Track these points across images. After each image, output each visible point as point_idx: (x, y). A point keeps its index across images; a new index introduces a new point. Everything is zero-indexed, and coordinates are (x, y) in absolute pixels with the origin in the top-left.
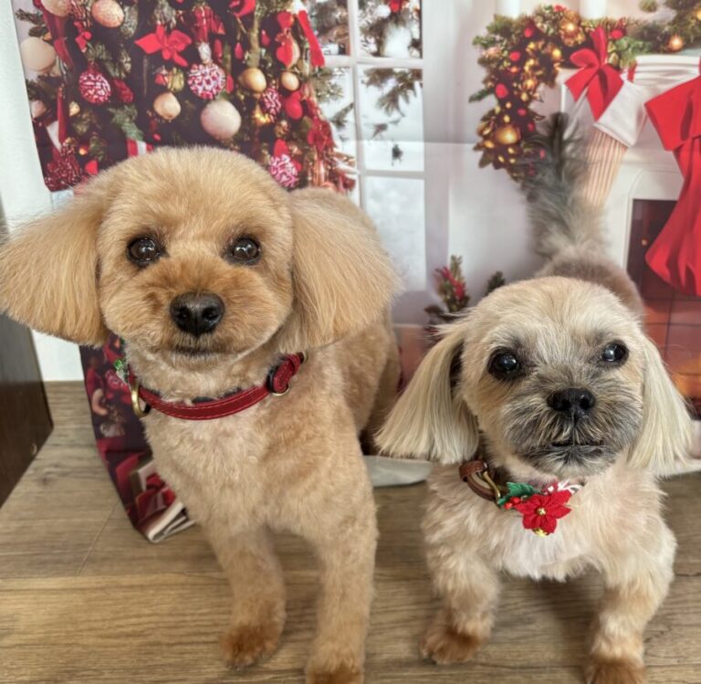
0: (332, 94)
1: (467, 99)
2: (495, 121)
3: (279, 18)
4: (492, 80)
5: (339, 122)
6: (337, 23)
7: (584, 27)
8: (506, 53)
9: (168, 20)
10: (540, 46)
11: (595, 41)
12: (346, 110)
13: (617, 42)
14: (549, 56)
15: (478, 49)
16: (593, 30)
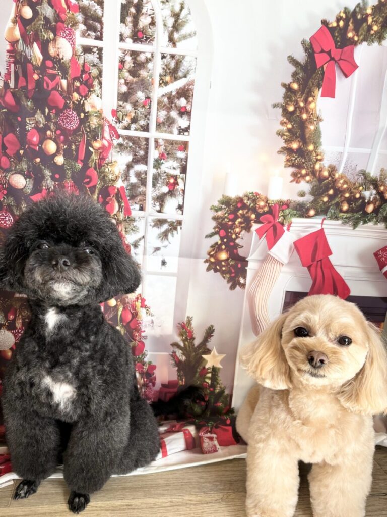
0: (134, 230)
1: (205, 236)
2: (217, 247)
3: (110, 189)
4: (218, 228)
5: (135, 246)
6: (140, 194)
7: (269, 204)
8: (226, 215)
9: (49, 187)
10: (245, 212)
11: (273, 210)
12: (140, 239)
13: (284, 211)
14: (249, 217)
15: (213, 212)
16: (273, 205)
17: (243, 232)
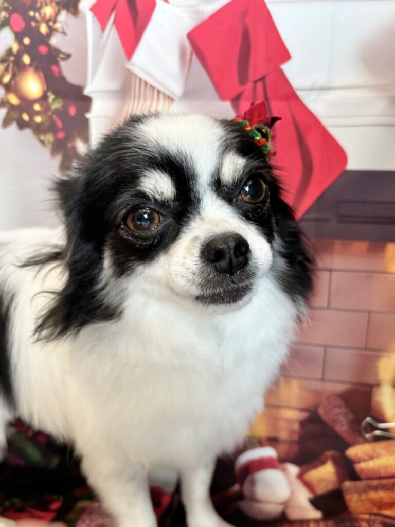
2: (13, 62)
4: (6, 9)
17: (63, 15)
